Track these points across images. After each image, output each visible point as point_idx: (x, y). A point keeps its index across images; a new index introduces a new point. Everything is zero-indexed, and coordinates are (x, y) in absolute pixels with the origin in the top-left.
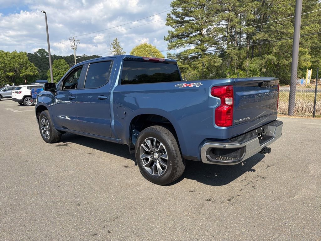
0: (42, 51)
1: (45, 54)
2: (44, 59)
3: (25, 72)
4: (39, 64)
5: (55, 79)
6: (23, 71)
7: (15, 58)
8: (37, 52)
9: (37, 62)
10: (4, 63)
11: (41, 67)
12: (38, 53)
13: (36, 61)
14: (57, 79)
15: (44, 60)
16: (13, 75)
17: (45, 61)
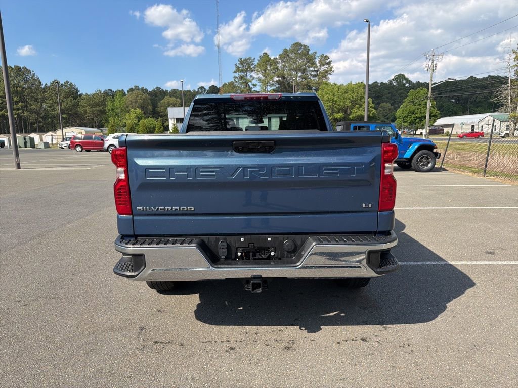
0: (400, 77)
1: (404, 82)
2: (401, 89)
3: (356, 112)
4: (393, 98)
5: (406, 122)
6: (355, 110)
7: (347, 93)
8: (393, 80)
9: (390, 95)
10: (333, 101)
11: (394, 102)
12: (393, 82)
13: (389, 93)
14: (409, 121)
15: (402, 91)
16: (341, 116)
17: (401, 93)
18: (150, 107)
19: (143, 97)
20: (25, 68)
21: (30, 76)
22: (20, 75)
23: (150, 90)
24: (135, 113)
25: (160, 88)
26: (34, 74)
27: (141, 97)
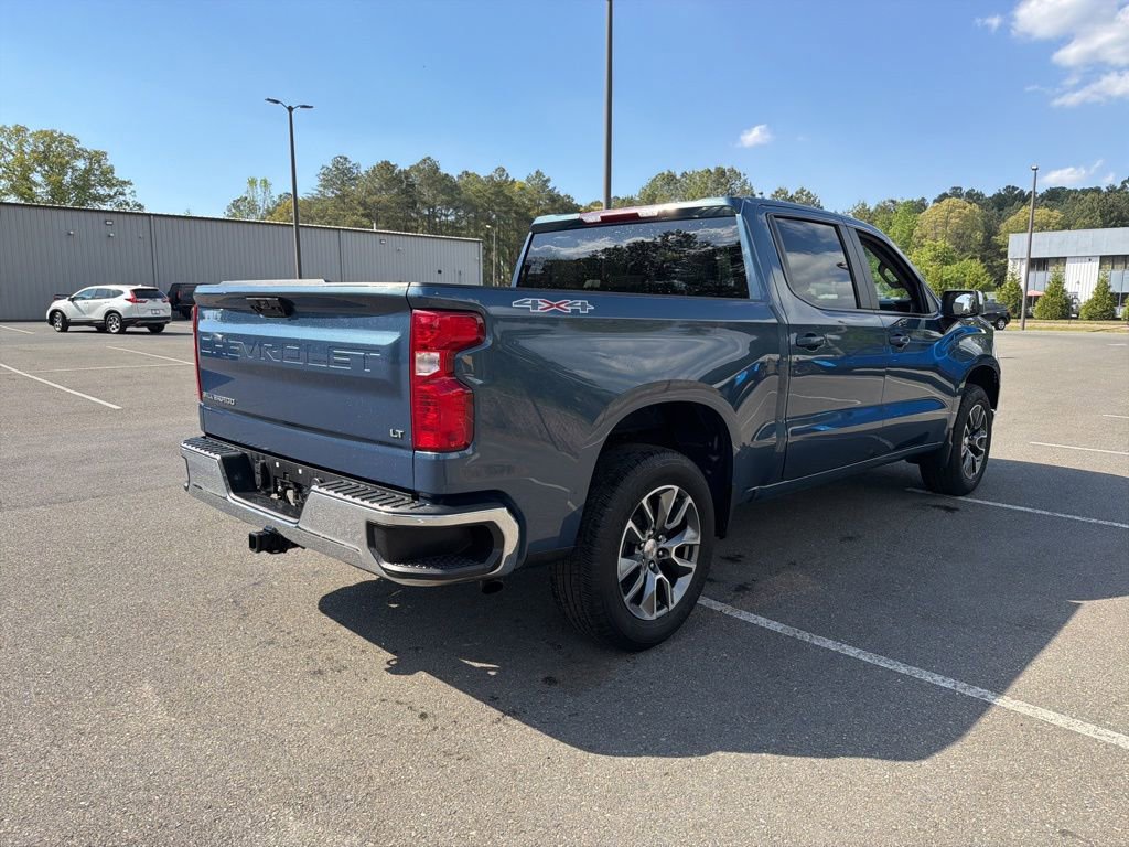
18: (979, 236)
19: (966, 211)
20: (732, 170)
21: (737, 186)
22: (722, 184)
23: (989, 194)
24: (934, 250)
25: (1014, 188)
26: (745, 181)
27: (960, 213)
